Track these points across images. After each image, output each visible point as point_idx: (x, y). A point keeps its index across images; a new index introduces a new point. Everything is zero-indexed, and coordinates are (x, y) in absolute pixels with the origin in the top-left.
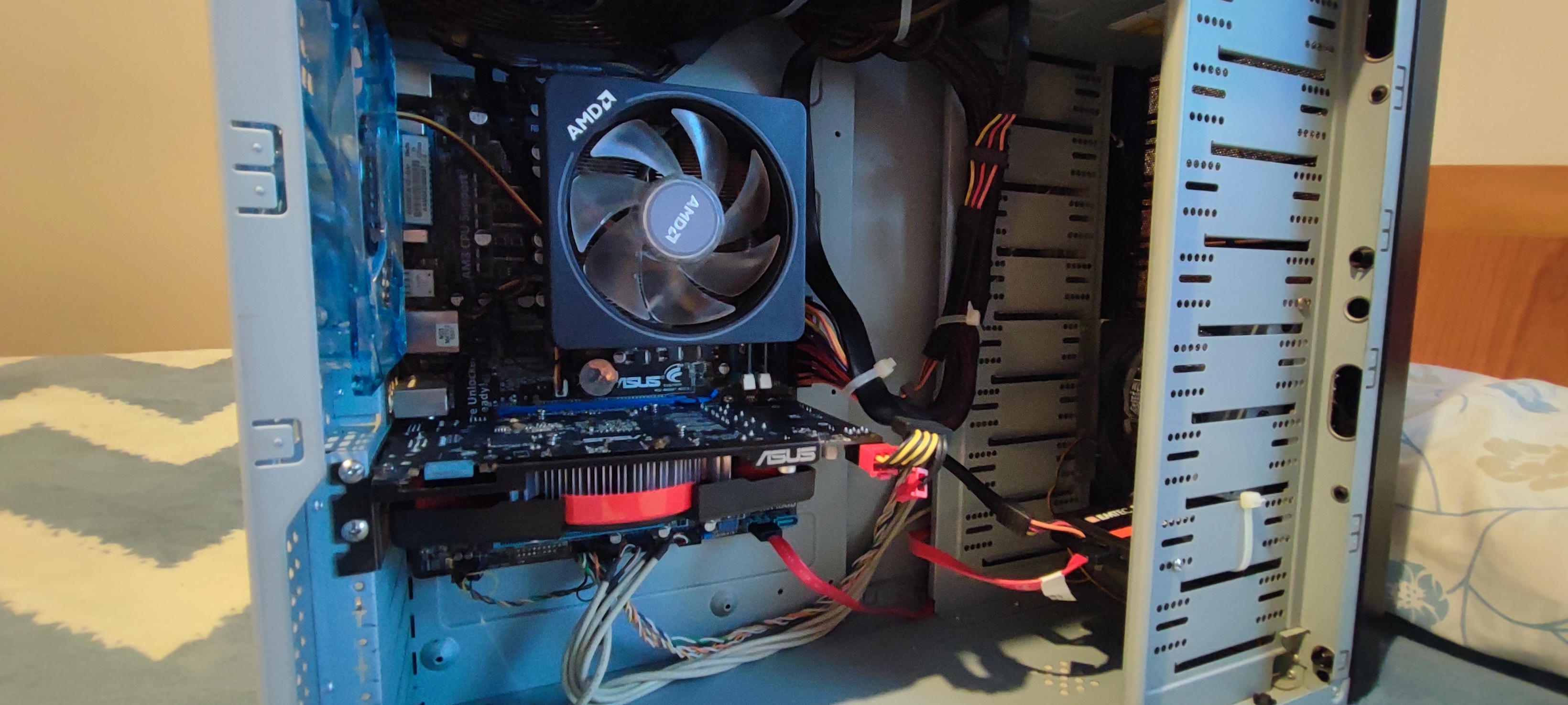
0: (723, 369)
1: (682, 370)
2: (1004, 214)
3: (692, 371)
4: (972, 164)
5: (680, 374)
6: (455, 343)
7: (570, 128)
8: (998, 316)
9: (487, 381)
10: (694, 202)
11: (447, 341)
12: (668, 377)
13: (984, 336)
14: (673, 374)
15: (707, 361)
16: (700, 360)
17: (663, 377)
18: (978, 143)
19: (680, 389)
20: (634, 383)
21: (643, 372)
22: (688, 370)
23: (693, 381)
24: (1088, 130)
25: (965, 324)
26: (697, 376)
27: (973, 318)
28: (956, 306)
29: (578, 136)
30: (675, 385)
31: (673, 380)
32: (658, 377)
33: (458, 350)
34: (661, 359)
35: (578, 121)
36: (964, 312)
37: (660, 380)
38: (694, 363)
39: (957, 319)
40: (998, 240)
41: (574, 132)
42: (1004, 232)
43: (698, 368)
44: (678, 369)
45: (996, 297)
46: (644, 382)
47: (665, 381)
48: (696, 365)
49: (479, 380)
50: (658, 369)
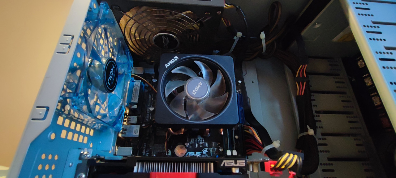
0: (221, 150)
1: (208, 150)
2: (314, 100)
3: (211, 151)
4: (297, 83)
5: (207, 152)
6: (138, 134)
7: (166, 65)
8: (323, 134)
9: (148, 151)
10: (201, 83)
11: (136, 134)
12: (203, 153)
13: (318, 142)
14: (205, 151)
15: (216, 148)
16: (213, 147)
17: (202, 153)
18: (297, 76)
19: (207, 157)
20: (192, 154)
21: (195, 151)
22: (210, 151)
23: (212, 154)
24: (338, 75)
25: (308, 135)
26: (213, 153)
27: (311, 132)
28: (303, 129)
29: (168, 67)
30: (206, 155)
31: (205, 153)
32: (200, 152)
33: (138, 136)
34: (201, 146)
35: (168, 63)
36: (307, 130)
37: (201, 153)
38: (212, 148)
39: (305, 134)
40: (314, 109)
41: (167, 66)
42: (316, 106)
43: (213, 150)
44: (207, 150)
45: (320, 127)
46: (195, 153)
47: (202, 154)
48: (212, 149)
49: (146, 150)
50: (200, 150)
